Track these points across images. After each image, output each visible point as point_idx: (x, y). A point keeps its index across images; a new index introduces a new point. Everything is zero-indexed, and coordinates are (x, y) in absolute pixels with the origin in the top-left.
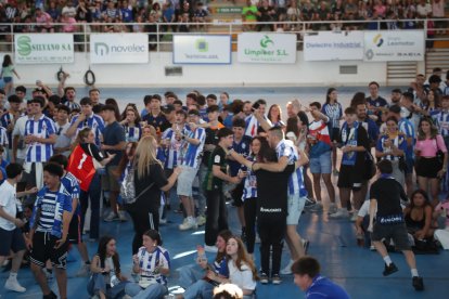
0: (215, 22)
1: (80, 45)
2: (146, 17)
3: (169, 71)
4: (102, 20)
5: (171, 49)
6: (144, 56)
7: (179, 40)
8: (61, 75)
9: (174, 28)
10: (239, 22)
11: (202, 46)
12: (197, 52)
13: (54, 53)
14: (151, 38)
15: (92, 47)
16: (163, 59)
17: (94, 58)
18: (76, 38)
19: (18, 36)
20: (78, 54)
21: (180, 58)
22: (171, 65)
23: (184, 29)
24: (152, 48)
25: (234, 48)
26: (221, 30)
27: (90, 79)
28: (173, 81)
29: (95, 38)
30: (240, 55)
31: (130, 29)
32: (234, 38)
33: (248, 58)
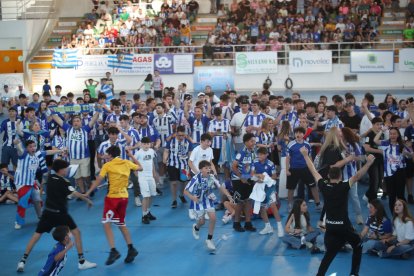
0: (382, 41)
1: (282, 59)
2: (331, 38)
3: (347, 78)
4: (297, 41)
5: (348, 61)
6: (329, 66)
7: (355, 55)
8: (268, 82)
9: (352, 47)
10: (400, 41)
11: (372, 59)
12: (369, 63)
13: (264, 66)
14: (334, 54)
15: (291, 61)
16: (343, 69)
17: (292, 69)
18: (279, 55)
19: (238, 54)
20: (281, 66)
21: (355, 68)
22: (348, 73)
23: (359, 47)
24: (335, 61)
25: (396, 60)
26: (387, 47)
27: (289, 84)
28: (350, 85)
29: (293, 54)
30: (401, 65)
31: (319, 47)
32: (396, 53)
33: (407, 68)
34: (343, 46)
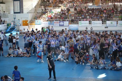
0: (114, 19)
1: (90, 23)
2: (102, 18)
3: (105, 27)
4: (94, 18)
5: (106, 24)
6: (101, 25)
7: (108, 22)
8: (87, 28)
9: (107, 20)
10: (118, 19)
11: (112, 23)
12: (111, 24)
13: (86, 24)
14: (102, 22)
15: (92, 23)
16: (105, 25)
17: (92, 25)
18: (89, 22)
19: (79, 21)
20: (90, 25)
21: (108, 25)
22: (106, 26)
23: (108, 20)
24: (103, 23)
25: (117, 23)
27: (92, 29)
28: (106, 29)
29: (93, 22)
30: (118, 25)
31: (99, 20)
32: (117, 22)
33: (120, 25)
34: (105, 20)
